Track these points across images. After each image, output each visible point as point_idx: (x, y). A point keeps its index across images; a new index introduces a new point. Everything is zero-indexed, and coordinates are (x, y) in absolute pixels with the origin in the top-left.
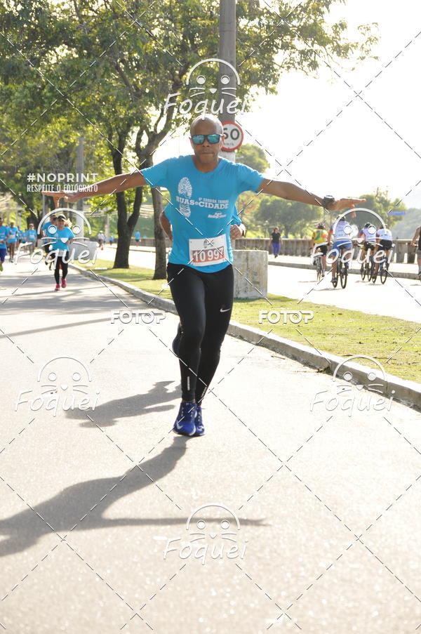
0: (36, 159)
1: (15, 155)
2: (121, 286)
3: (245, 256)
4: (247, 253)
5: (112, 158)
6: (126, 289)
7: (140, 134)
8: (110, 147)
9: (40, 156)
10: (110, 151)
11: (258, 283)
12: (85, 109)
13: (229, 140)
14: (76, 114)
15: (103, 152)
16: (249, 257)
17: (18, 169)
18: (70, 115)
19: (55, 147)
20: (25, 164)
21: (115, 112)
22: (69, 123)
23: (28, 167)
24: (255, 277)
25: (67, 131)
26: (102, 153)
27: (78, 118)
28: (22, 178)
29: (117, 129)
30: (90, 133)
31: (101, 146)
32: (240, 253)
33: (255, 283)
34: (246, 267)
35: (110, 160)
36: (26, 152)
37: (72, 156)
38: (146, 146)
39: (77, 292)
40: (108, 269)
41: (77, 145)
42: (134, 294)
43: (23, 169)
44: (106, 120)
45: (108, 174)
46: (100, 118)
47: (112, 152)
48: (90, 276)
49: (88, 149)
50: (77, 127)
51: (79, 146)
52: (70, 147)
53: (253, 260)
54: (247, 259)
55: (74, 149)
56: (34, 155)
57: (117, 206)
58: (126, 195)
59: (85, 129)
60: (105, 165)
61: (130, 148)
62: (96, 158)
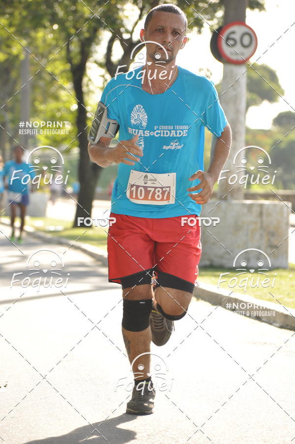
2: (85, 251)
3: (258, 209)
4: (261, 206)
5: (70, 75)
6: (92, 255)
7: (111, 42)
8: (69, 60)
10: (68, 66)
11: (276, 247)
12: (33, 7)
13: (238, 48)
14: (20, 14)
15: (58, 67)
16: (264, 211)
18: (11, 14)
21: (75, 12)
22: (10, 25)
24: (273, 239)
25: (9, 38)
26: (56, 69)
27: (24, 18)
29: (78, 35)
30: (39, 42)
31: (55, 60)
32: (251, 206)
33: (272, 246)
34: (259, 225)
35: (68, 79)
37: (14, 74)
39: (24, 258)
40: (66, 229)
41: (22, 57)
44: (61, 23)
45: (65, 99)
46: (54, 19)
47: (72, 67)
48: (39, 237)
49: (37, 64)
50: (22, 32)
51: (24, 61)
52: (12, 60)
53: (269, 215)
54: (261, 214)
55: (17, 63)
57: (77, 142)
59: (33, 34)
60: (62, 87)
61: (96, 62)
62: (48, 78)
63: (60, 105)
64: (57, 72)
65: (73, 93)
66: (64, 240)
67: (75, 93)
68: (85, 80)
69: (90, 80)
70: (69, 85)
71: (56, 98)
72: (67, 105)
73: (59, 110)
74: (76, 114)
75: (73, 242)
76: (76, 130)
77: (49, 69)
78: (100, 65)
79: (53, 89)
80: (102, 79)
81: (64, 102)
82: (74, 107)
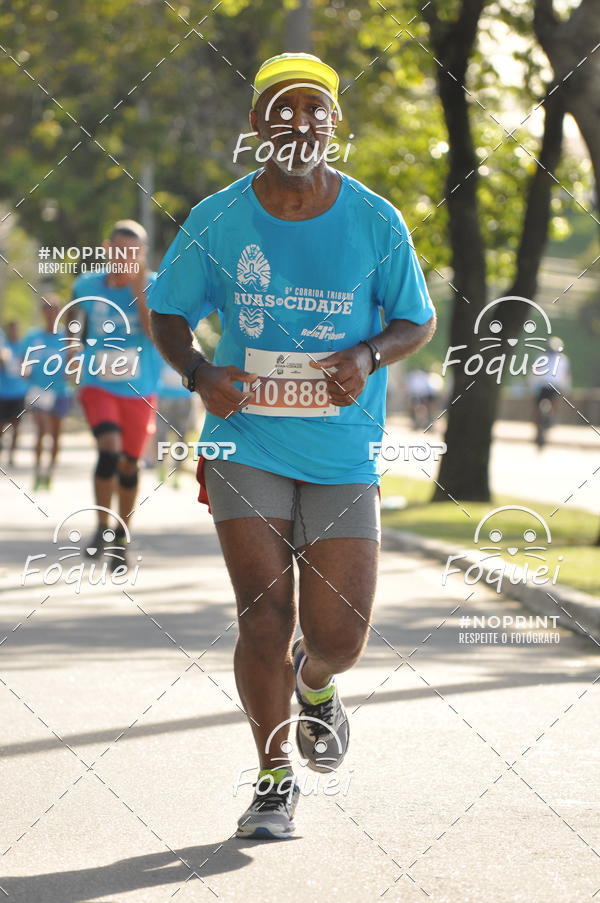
0: (120, 66)
1: (37, 48)
5: (428, 54)
9: (137, 56)
10: (424, 29)
17: (47, 103)
19: (195, 17)
20: (73, 85)
23: (87, 97)
26: (388, 38)
28: (61, 143)
35: (422, 68)
36: (78, 36)
38: (574, 12)
40: (412, 506)
42: (525, 600)
43: (65, 107)
45: (415, 124)
47: (433, 33)
49: (331, 25)
51: (295, 13)
55: (276, 22)
56: (112, 51)
57: (447, 252)
58: (489, 211)
60: (403, 92)
61: (505, 15)
62: (365, 63)
63: (400, 142)
64: (392, 46)
65: (435, 110)
66: (409, 538)
67: (442, 109)
68: (474, 69)
69: (489, 69)
70: (424, 86)
71: (389, 122)
72: (421, 142)
73: (396, 158)
74: (445, 170)
75: (433, 544)
76: (445, 215)
77: (367, 40)
78: (518, 25)
79: (378, 98)
80: (521, 67)
81: (413, 134)
82: (441, 148)
